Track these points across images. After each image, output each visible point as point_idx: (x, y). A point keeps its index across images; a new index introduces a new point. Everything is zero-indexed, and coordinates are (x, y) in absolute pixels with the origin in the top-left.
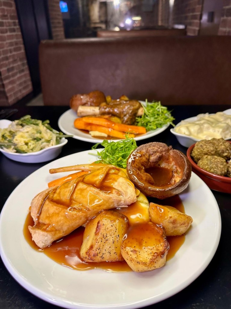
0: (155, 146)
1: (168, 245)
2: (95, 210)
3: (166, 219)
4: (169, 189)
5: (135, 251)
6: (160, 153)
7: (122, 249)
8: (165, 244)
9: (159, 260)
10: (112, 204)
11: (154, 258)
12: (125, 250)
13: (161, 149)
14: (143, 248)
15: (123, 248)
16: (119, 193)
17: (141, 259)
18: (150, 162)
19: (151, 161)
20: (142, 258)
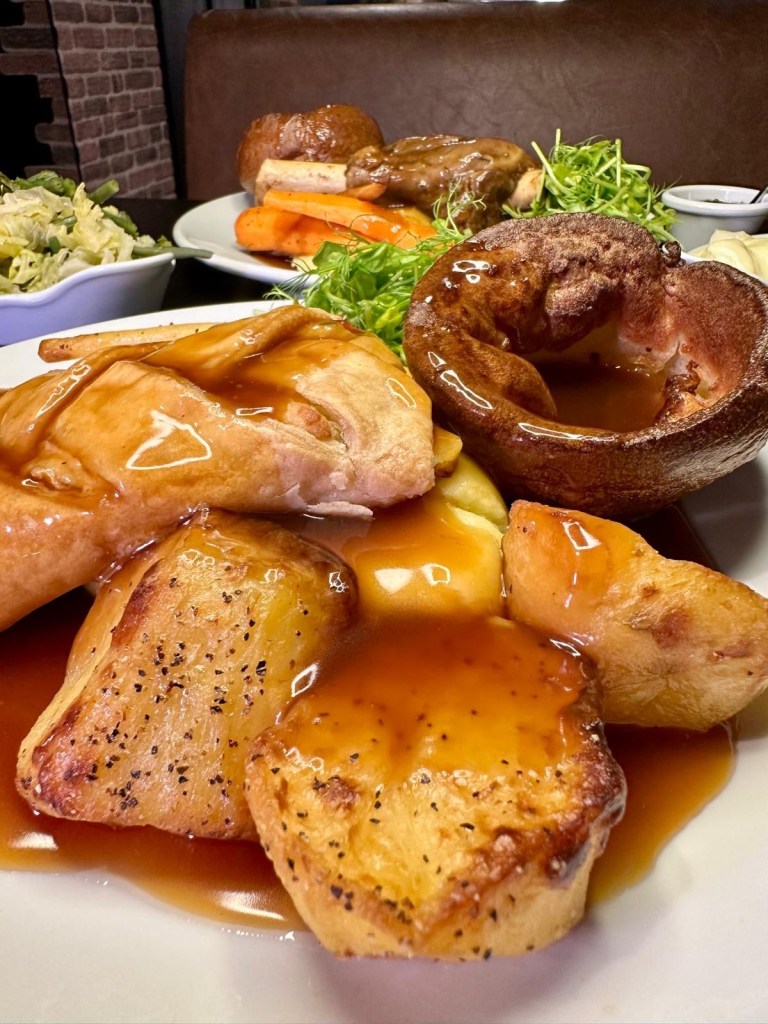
0: (587, 233)
1: (618, 786)
2: (156, 501)
3: (612, 603)
4: (648, 437)
5: (342, 791)
6: (610, 276)
7: (257, 757)
8: (592, 772)
9: (531, 898)
10: (272, 479)
11: (482, 874)
12: (275, 771)
13: (617, 253)
14: (415, 777)
15: (264, 751)
16: (324, 423)
17: (376, 865)
18: (547, 317)
19: (551, 312)
20: (385, 854)
